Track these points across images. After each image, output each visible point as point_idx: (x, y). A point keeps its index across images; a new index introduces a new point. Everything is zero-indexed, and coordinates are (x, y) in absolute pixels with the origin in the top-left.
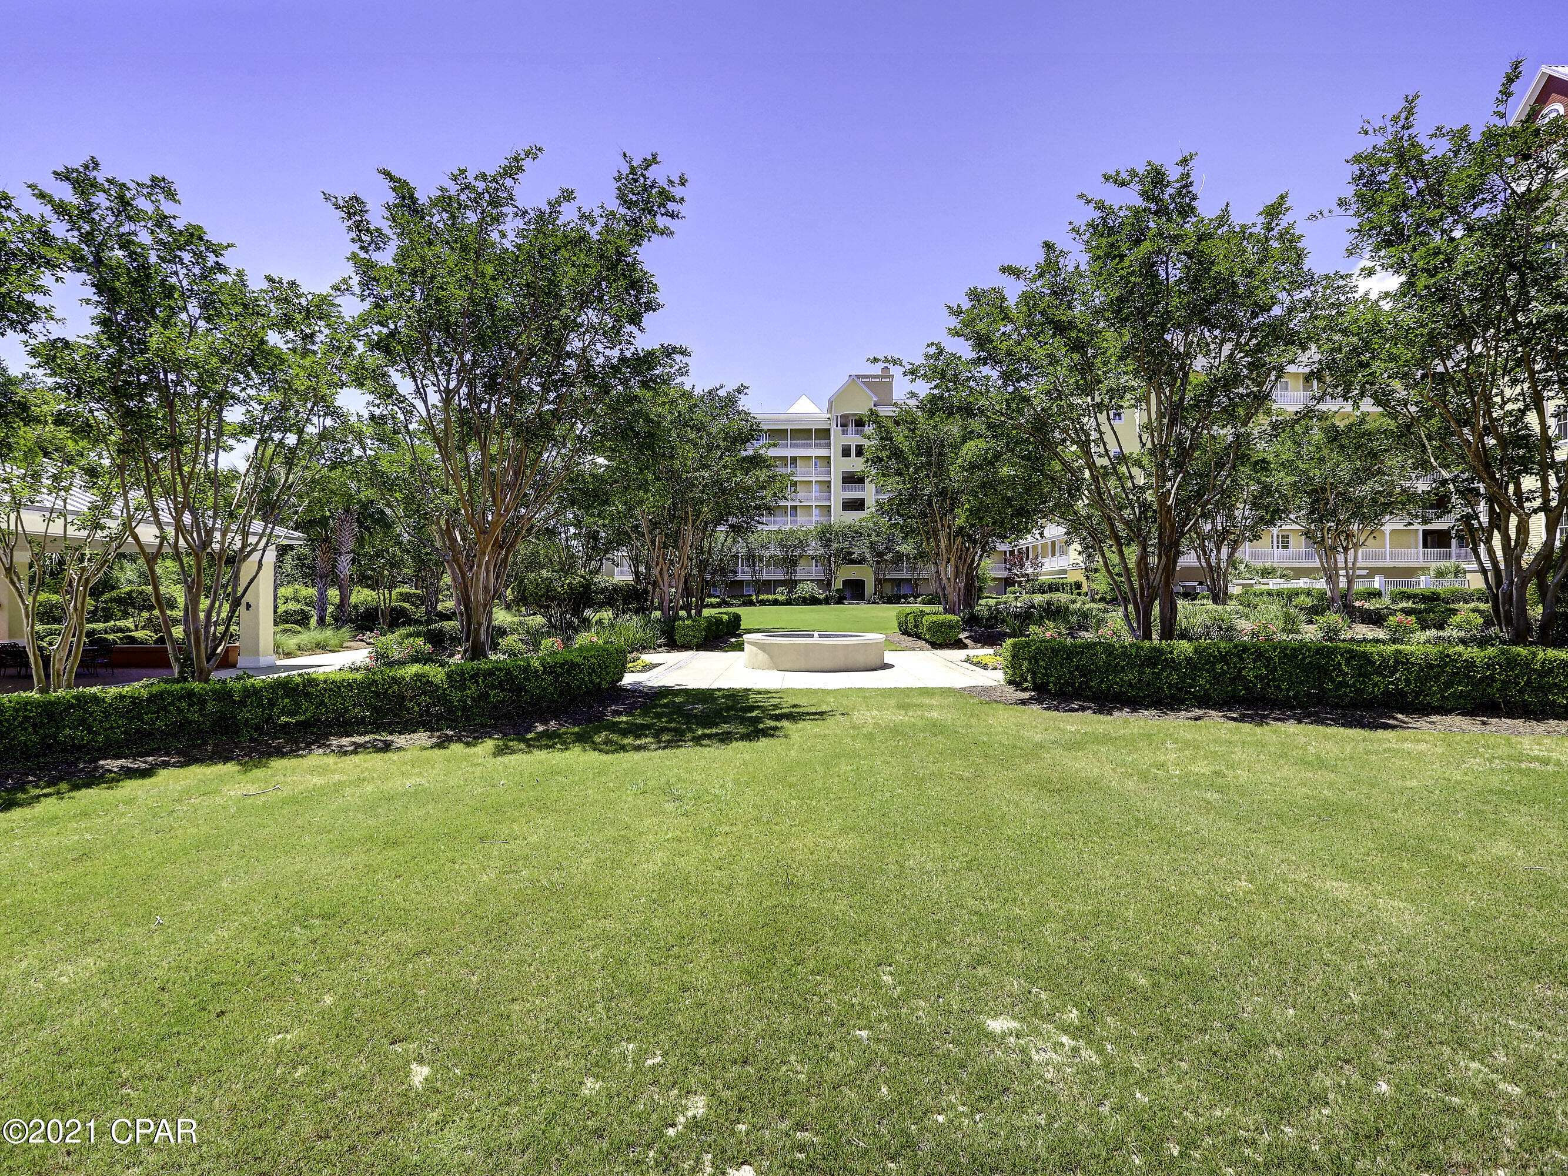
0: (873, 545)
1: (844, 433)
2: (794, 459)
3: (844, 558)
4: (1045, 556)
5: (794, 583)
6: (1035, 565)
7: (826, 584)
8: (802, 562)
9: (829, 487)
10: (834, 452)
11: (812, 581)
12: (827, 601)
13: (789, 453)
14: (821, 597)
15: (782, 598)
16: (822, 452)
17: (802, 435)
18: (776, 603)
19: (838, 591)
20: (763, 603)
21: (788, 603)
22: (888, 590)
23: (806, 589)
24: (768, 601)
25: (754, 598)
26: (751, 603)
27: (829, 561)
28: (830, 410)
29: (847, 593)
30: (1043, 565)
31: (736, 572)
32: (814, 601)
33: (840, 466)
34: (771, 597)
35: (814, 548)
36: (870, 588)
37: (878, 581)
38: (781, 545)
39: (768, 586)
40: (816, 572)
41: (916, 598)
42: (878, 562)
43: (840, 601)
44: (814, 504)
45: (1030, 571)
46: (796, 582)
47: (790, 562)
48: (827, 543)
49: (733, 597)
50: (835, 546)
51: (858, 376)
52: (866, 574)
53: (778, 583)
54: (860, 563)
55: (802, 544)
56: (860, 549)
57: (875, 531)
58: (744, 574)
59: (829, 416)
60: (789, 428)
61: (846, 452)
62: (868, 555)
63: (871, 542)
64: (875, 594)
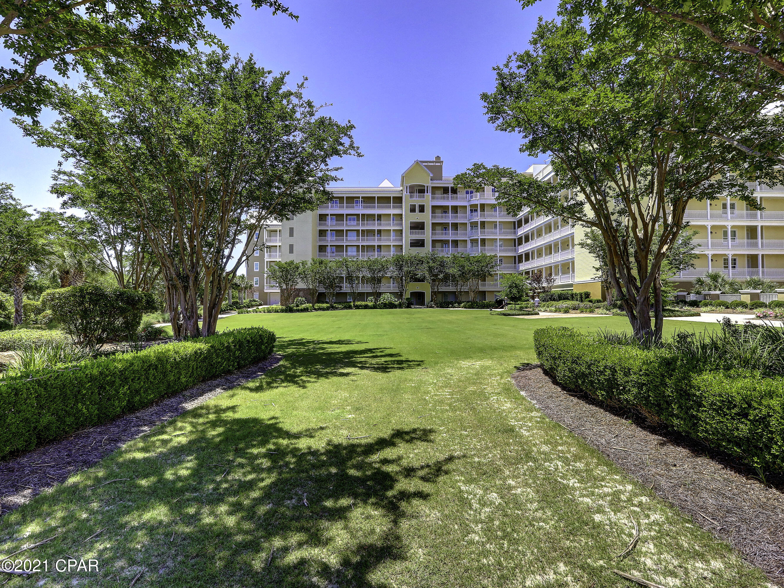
0: (430, 269)
1: (411, 197)
2: (380, 216)
3: (411, 278)
4: (557, 274)
5: (379, 294)
6: (548, 281)
7: (399, 295)
8: (383, 280)
9: (402, 234)
10: (404, 210)
11: (390, 293)
12: (400, 306)
13: (376, 211)
14: (396, 303)
15: (370, 304)
16: (397, 211)
17: (384, 200)
18: (366, 307)
19: (407, 299)
20: (357, 307)
21: (374, 307)
22: (440, 298)
23: (387, 298)
24: (361, 306)
25: (352, 304)
26: (350, 307)
27: (402, 280)
28: (402, 185)
29: (413, 300)
30: (554, 281)
31: (341, 287)
32: (391, 306)
33: (409, 218)
34: (363, 303)
35: (392, 271)
36: (428, 298)
37: (434, 293)
38: (370, 269)
39: (362, 296)
40: (393, 287)
41: (459, 303)
42: (434, 280)
43: (408, 306)
44: (392, 244)
45: (545, 285)
46: (380, 294)
47: (376, 281)
48: (400, 268)
49: (339, 303)
50: (405, 269)
51: (421, 162)
52: (426, 288)
53: (369, 294)
54: (423, 281)
55: (383, 268)
56: (422, 271)
57: (432, 259)
58: (346, 288)
59: (401, 188)
60: (376, 196)
61: (413, 210)
62: (427, 275)
63: (429, 267)
64: (431, 301)
